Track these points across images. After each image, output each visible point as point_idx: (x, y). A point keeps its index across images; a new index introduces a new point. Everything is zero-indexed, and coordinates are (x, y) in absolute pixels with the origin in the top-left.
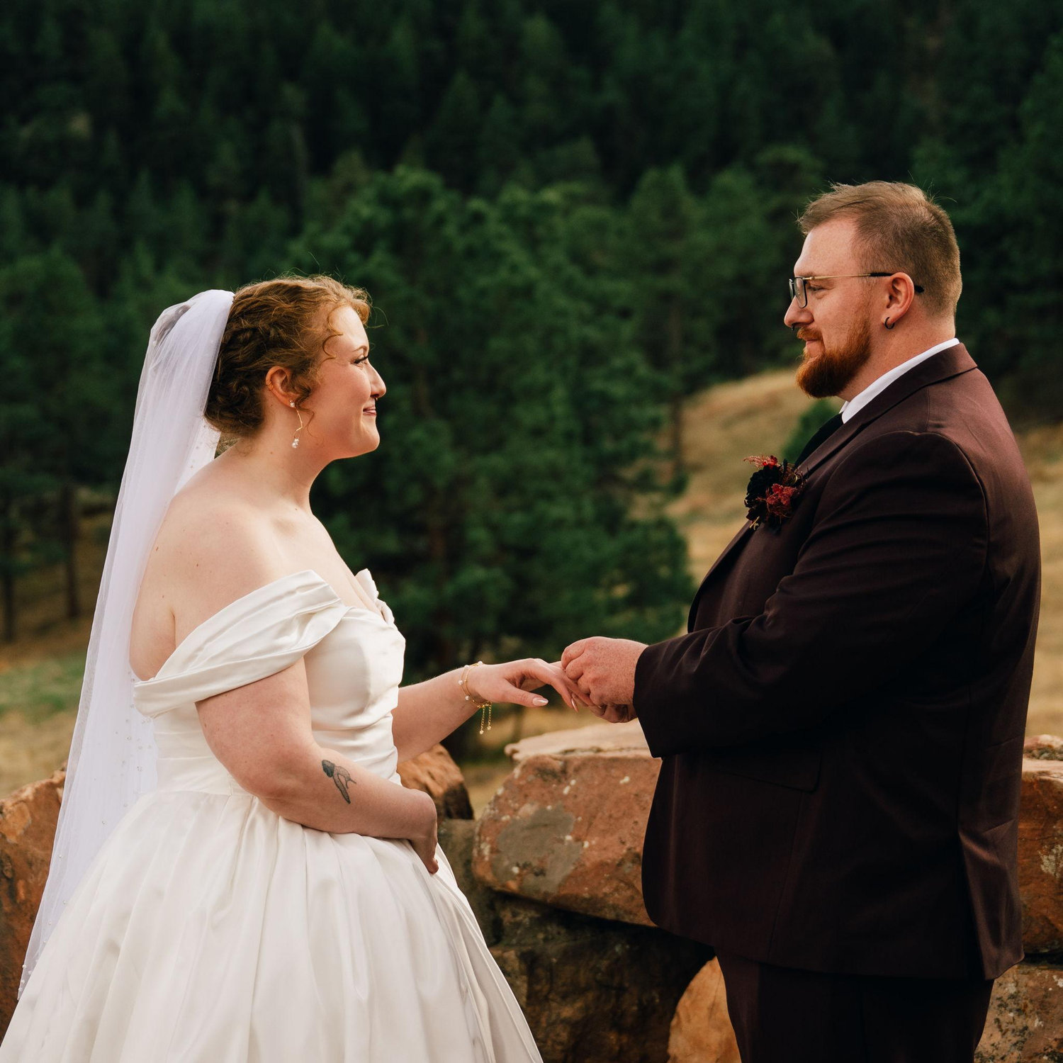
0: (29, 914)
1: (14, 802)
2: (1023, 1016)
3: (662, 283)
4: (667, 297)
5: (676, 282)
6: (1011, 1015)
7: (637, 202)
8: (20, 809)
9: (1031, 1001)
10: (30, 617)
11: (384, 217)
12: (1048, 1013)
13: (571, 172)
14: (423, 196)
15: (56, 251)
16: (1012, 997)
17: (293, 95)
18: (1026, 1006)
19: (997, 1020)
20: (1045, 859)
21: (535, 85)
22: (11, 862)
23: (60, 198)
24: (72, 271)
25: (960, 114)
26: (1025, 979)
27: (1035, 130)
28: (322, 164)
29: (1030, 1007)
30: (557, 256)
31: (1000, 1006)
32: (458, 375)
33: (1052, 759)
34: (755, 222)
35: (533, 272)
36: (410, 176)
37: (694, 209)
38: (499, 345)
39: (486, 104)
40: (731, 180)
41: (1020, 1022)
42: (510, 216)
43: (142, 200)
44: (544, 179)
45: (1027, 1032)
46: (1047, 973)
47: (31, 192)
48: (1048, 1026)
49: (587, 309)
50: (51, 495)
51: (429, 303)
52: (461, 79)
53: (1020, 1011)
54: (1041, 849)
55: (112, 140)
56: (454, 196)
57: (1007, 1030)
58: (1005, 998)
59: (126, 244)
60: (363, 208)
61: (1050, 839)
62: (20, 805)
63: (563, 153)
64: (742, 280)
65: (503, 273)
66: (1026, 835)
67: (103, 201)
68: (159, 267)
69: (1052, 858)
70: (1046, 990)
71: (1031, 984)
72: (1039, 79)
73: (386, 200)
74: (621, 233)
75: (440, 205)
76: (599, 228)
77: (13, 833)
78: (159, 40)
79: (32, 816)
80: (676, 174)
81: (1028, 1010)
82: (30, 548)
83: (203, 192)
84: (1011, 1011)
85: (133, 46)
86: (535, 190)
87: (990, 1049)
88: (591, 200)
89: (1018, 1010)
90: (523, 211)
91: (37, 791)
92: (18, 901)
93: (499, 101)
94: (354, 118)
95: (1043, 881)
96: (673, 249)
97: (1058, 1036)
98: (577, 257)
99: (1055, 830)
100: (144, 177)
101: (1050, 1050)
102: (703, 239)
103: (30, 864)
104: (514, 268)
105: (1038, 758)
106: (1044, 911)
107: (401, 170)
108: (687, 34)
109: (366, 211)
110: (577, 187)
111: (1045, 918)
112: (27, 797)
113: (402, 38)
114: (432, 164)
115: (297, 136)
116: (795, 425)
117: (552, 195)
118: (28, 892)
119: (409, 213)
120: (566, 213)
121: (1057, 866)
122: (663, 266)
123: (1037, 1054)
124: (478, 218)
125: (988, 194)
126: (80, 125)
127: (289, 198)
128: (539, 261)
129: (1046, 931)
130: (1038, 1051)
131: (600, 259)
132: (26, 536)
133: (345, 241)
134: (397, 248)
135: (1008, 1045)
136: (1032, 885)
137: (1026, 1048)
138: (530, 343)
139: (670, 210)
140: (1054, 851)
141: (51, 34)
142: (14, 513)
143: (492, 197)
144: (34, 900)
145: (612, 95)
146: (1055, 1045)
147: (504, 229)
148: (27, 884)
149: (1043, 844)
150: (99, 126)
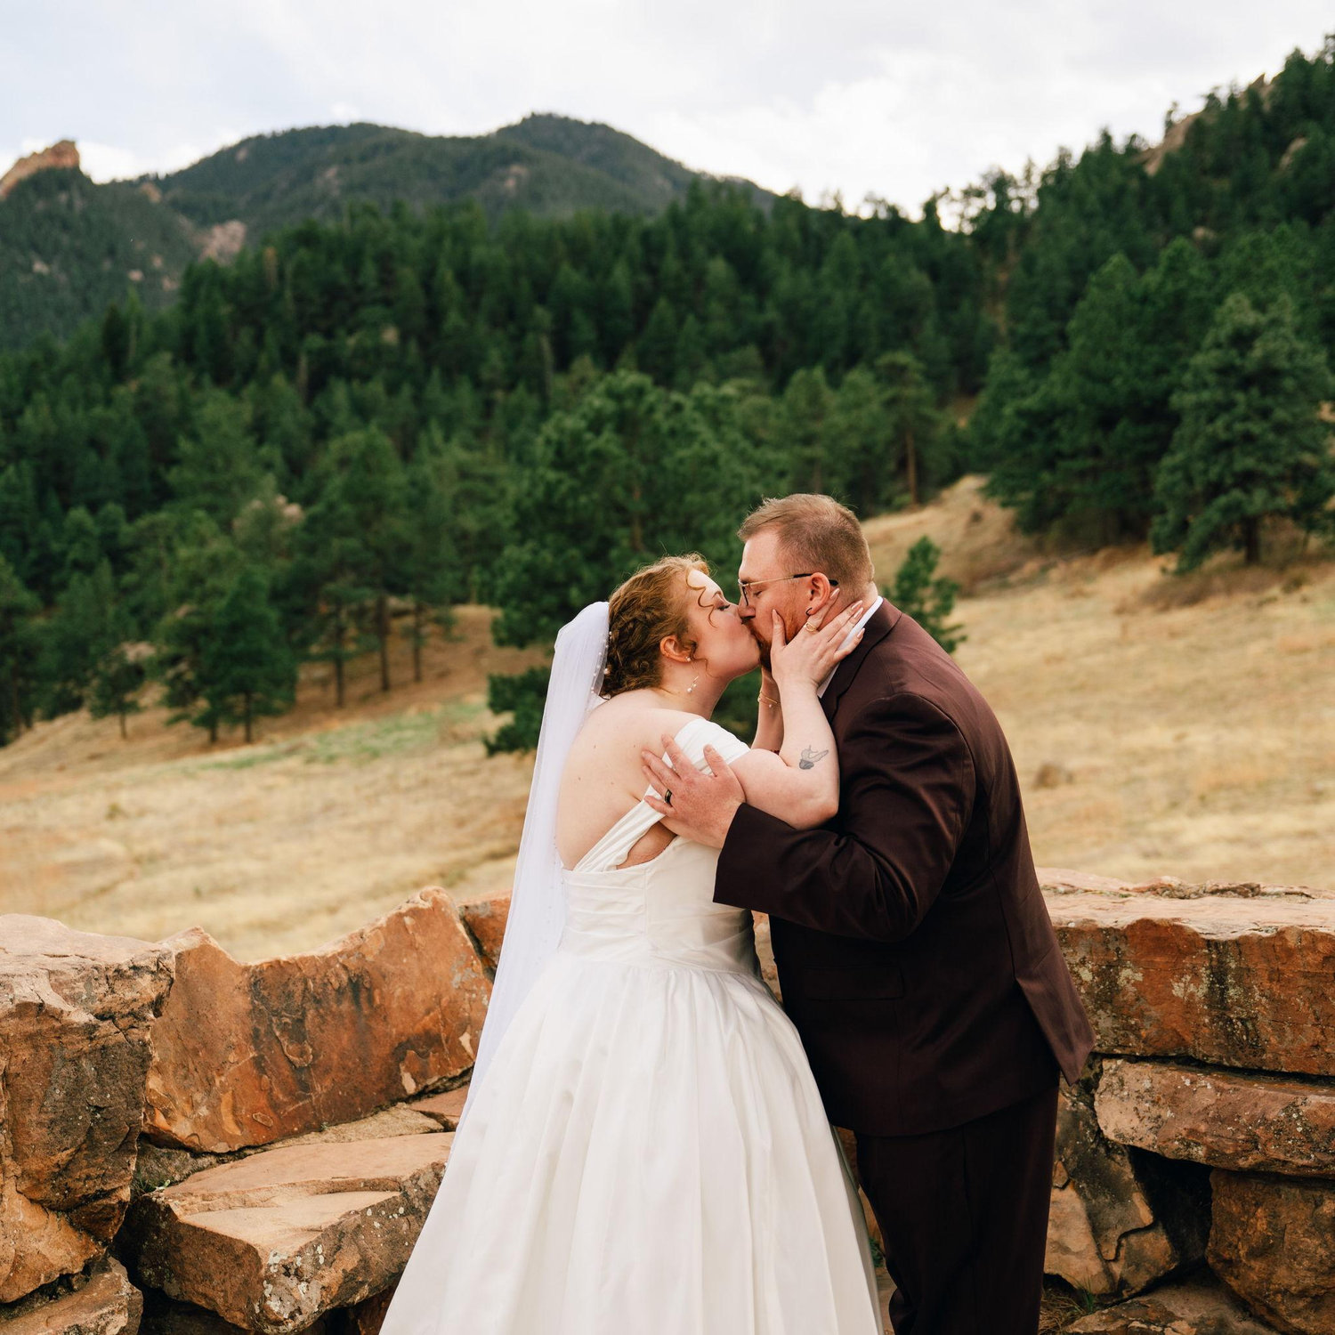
0: (383, 1016)
1: (372, 928)
2: (1157, 1107)
3: (808, 452)
4: (811, 462)
5: (818, 451)
6: (1147, 1105)
7: (790, 393)
8: (376, 935)
9: (1164, 1096)
10: (355, 690)
11: (610, 406)
12: (1177, 1106)
13: (742, 370)
14: (640, 392)
15: (373, 428)
16: (1147, 1091)
17: (542, 315)
18: (1159, 1099)
19: (1136, 1109)
20: (1175, 985)
21: (715, 308)
22: (369, 976)
23: (376, 388)
24: (385, 442)
25: (1022, 329)
26: (1158, 1078)
27: (1078, 342)
28: (563, 364)
29: (1163, 1100)
30: (734, 435)
31: (1138, 1097)
32: (663, 520)
33: (1172, 897)
34: (875, 407)
35: (717, 447)
36: (628, 377)
37: (831, 398)
38: (693, 498)
39: (681, 321)
40: (858, 376)
41: (1155, 1111)
42: (700, 406)
43: (434, 389)
44: (722, 377)
45: (1160, 1120)
46: (1176, 1074)
47: (355, 384)
48: (1179, 1117)
49: (755, 472)
50: (370, 603)
51: (643, 469)
52: (662, 303)
53: (1155, 1103)
54: (1172, 977)
55: (413, 347)
56: (661, 391)
57: (1144, 1117)
58: (1142, 1091)
59: (423, 422)
60: (596, 401)
61: (1181, 971)
62: (376, 930)
63: (736, 356)
64: (866, 449)
65: (696, 446)
66: (1161, 966)
67: (407, 390)
68: (447, 439)
69: (1182, 985)
70: (1176, 1087)
71: (1164, 1082)
72: (1082, 305)
73: (612, 394)
74: (778, 415)
75: (651, 398)
76: (763, 412)
77: (371, 953)
78: (447, 275)
79: (386, 940)
80: (818, 373)
81: (1161, 1103)
82: (355, 640)
83: (477, 384)
84: (1147, 1102)
85: (428, 281)
86: (717, 385)
87: (1130, 1132)
88: (756, 391)
89: (1153, 1102)
90: (709, 402)
91: (389, 920)
92: (375, 1006)
93: (691, 319)
94: (585, 330)
95: (1173, 1002)
96: (817, 427)
97: (1187, 1126)
98: (748, 433)
99: (1184, 964)
100: (436, 373)
101: (1180, 1137)
102: (840, 420)
103: (384, 977)
104: (703, 444)
105: (1161, 895)
106: (1174, 1025)
107: (622, 373)
108: (826, 270)
109: (597, 403)
110: (747, 382)
111: (1175, 1030)
112: (382, 925)
113: (621, 275)
114: (642, 368)
115: (545, 344)
116: (904, 557)
117: (729, 389)
118: (382, 998)
119: (628, 404)
120: (740, 400)
121: (1185, 991)
122: (808, 440)
123: (1169, 1140)
124: (678, 408)
125: (1043, 388)
126: (390, 336)
127: (539, 387)
128: (721, 438)
129: (1175, 1039)
130: (1170, 1137)
131: (763, 434)
132: (352, 631)
133: (583, 424)
134: (619, 429)
135: (1145, 1129)
136: (1164, 1005)
137: (1160, 1133)
138: (715, 497)
139: (814, 399)
140: (1183, 979)
141: (370, 271)
142: (344, 615)
143: (686, 390)
144: (386, 1004)
145: (772, 315)
146: (1184, 1133)
147: (697, 415)
148: (381, 993)
149: (1174, 974)
150: (404, 337)
